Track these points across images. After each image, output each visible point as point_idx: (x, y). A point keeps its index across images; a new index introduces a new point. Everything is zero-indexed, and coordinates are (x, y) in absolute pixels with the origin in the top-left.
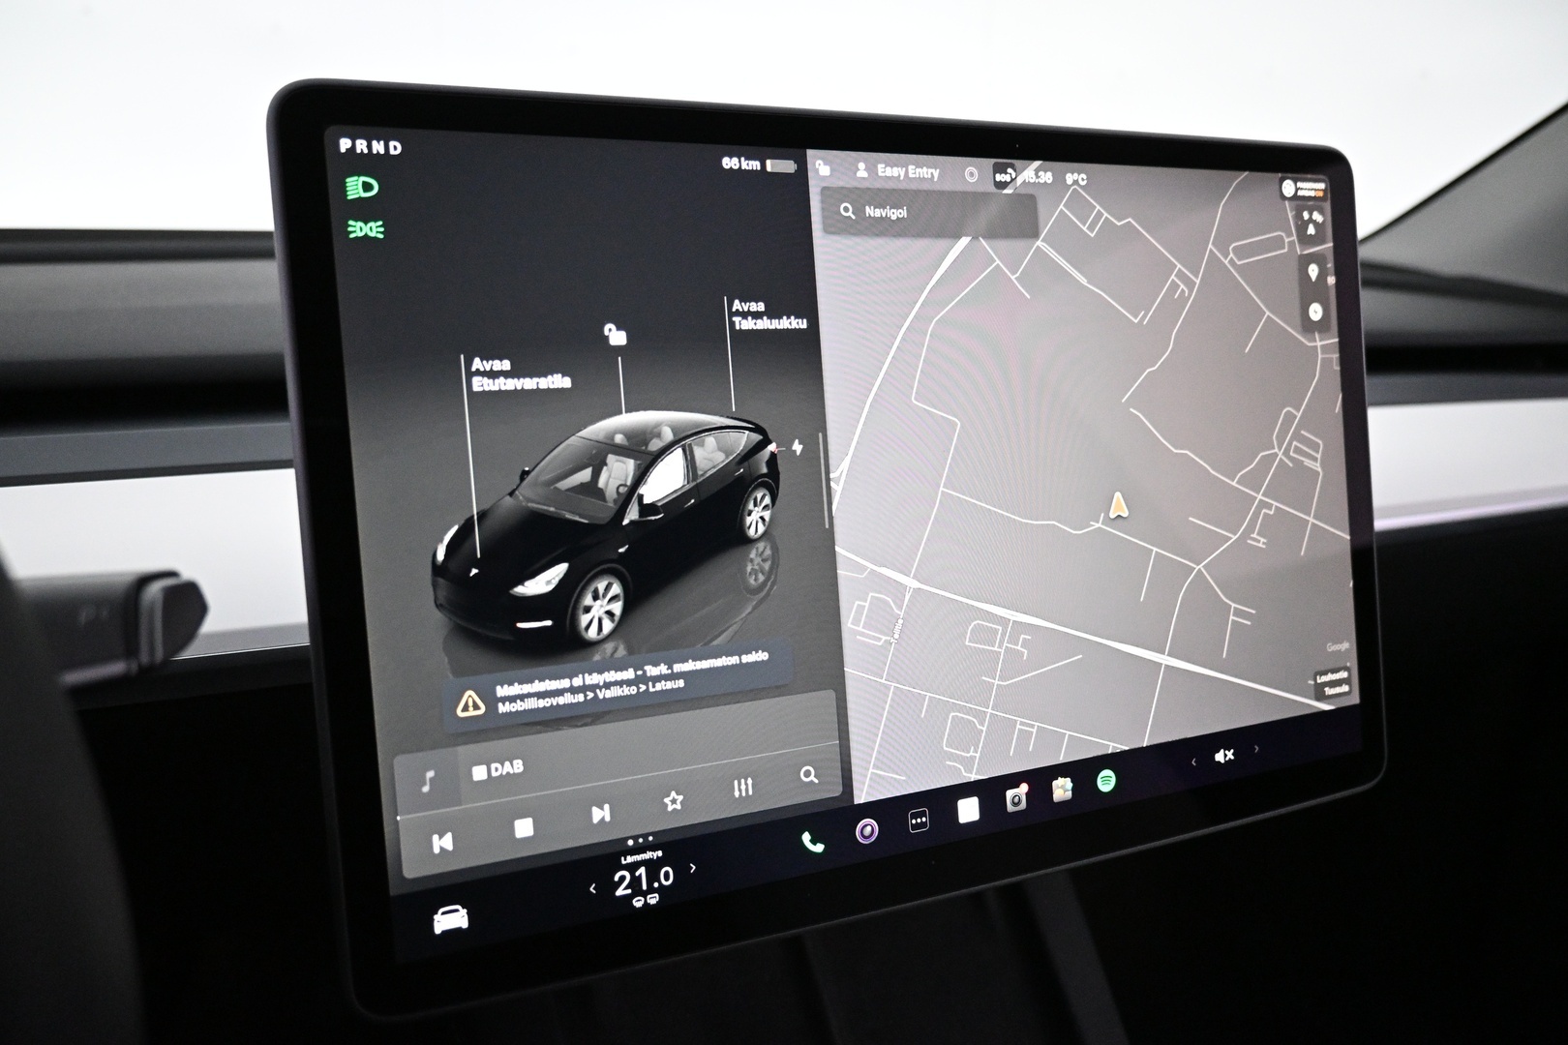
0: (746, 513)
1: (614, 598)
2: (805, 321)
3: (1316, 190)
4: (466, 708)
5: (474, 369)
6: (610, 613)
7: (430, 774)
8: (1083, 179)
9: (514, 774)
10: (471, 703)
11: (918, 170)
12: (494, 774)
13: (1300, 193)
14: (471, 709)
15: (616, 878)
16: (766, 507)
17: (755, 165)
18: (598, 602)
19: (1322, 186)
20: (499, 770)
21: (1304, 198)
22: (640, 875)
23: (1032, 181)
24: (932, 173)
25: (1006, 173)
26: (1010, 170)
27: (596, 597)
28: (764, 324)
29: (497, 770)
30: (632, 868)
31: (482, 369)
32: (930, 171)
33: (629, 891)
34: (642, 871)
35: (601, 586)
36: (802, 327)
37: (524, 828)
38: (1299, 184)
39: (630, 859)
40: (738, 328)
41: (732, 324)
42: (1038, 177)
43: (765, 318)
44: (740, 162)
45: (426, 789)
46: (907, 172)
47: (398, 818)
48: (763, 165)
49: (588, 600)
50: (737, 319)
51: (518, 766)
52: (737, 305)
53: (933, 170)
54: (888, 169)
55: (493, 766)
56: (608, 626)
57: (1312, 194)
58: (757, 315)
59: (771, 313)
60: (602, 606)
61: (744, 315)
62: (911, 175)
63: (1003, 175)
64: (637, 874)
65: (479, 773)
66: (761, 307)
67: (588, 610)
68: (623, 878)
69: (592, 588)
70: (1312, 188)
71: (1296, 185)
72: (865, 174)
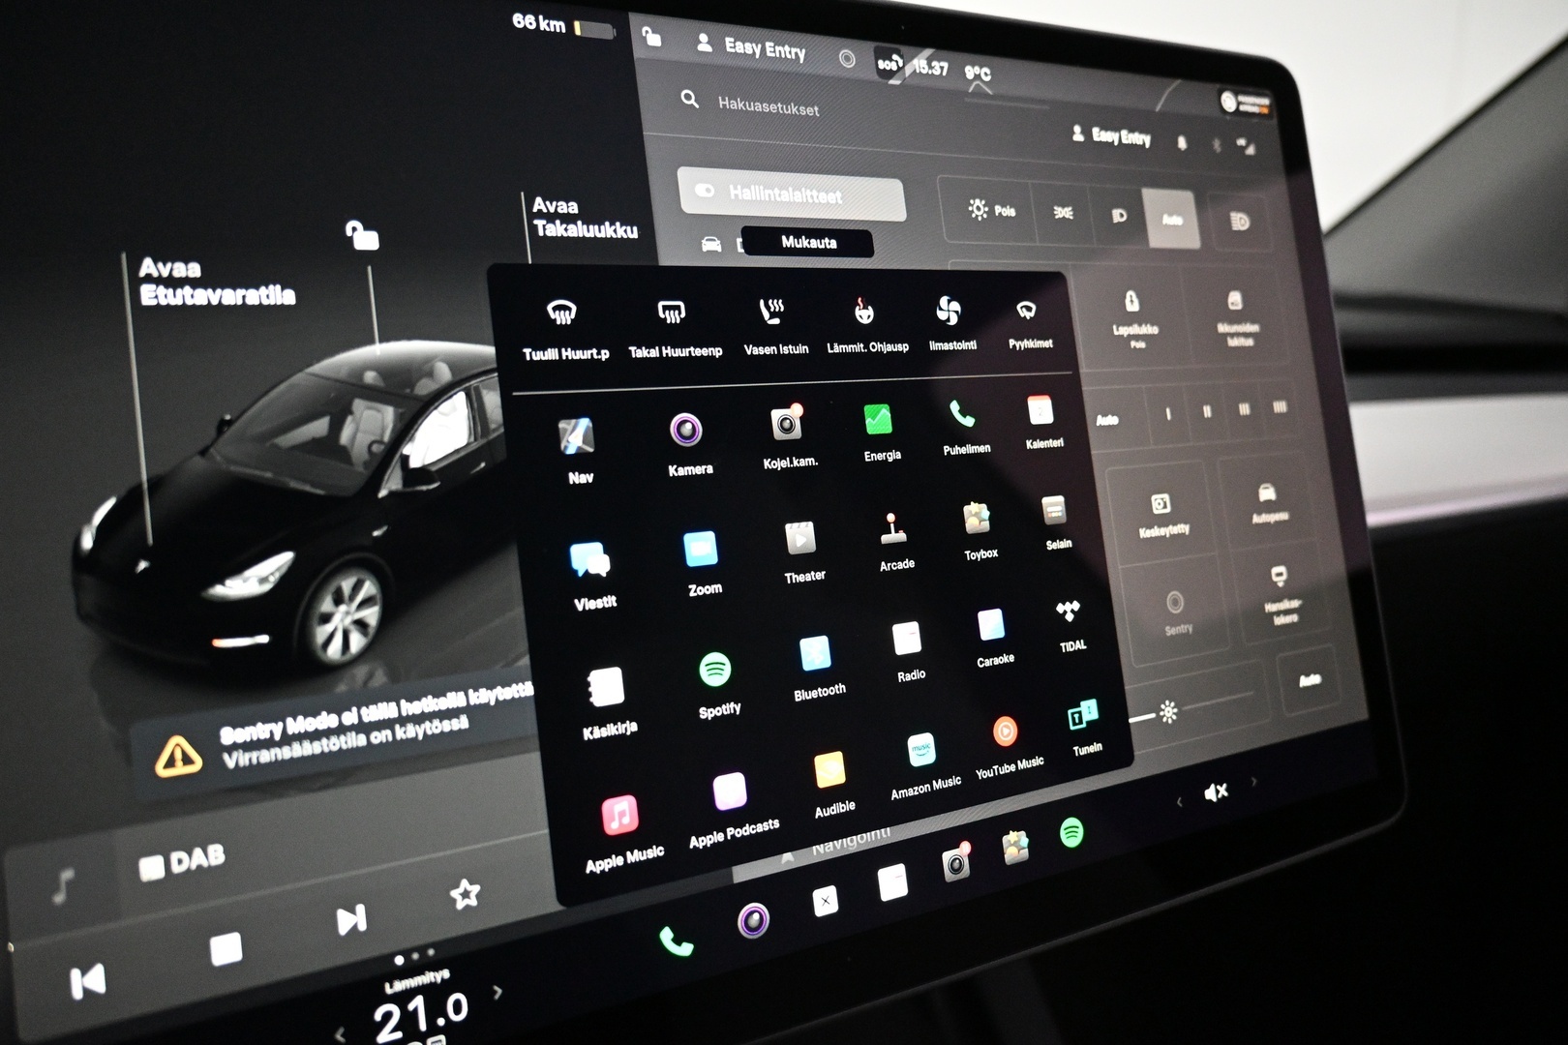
1: (367, 602)
2: (635, 229)
3: (1259, 105)
4: (170, 763)
5: (142, 274)
6: (361, 624)
7: (67, 875)
8: (986, 74)
9: (210, 867)
10: (178, 755)
11: (778, 48)
12: (176, 869)
13: (1242, 108)
14: (179, 763)
15: (378, 1016)
17: (559, 26)
18: (343, 608)
19: (1266, 101)
20: (183, 862)
21: (1247, 114)
22: (416, 1010)
23: (924, 72)
24: (796, 54)
25: (891, 60)
26: (895, 57)
27: (338, 600)
28: (577, 230)
29: (180, 862)
30: (403, 999)
31: (155, 274)
32: (794, 50)
33: (399, 1035)
34: (418, 1003)
35: (347, 585)
36: (631, 236)
37: (226, 949)
38: (1242, 98)
39: (400, 986)
40: (541, 233)
41: (534, 229)
42: (931, 67)
43: (579, 223)
44: (537, 21)
45: (59, 898)
46: (763, 50)
47: (11, 947)
48: (570, 27)
49: (326, 605)
50: (539, 223)
51: (216, 855)
52: (539, 204)
53: (798, 50)
54: (739, 44)
55: (175, 856)
56: (357, 642)
57: (1255, 110)
58: (568, 219)
59: (588, 217)
60: (347, 613)
61: (551, 218)
62: (769, 54)
63: (887, 62)
64: (411, 1007)
65: (151, 868)
66: (573, 208)
67: (326, 618)
68: (388, 1016)
69: (332, 588)
70: (1255, 104)
71: (1237, 99)
72: (709, 49)
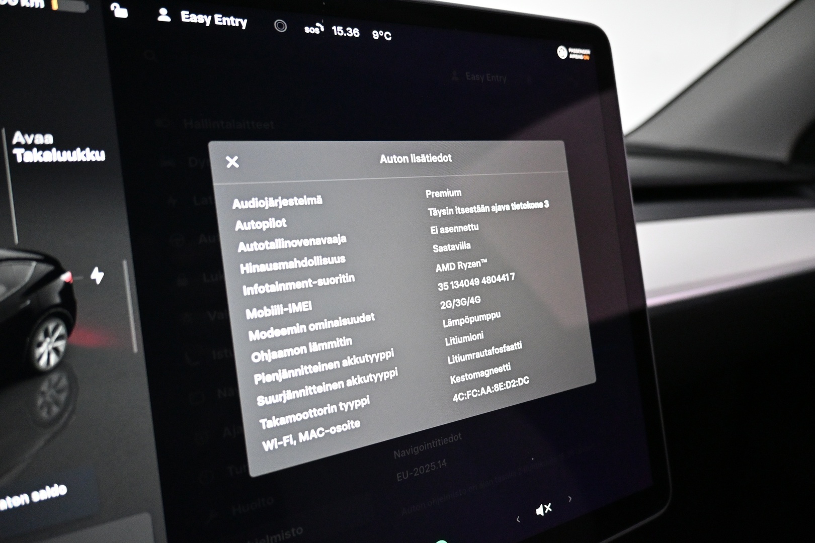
0: (35, 344)
2: (103, 153)
3: (583, 55)
8: (388, 36)
11: (225, 19)
13: (571, 56)
16: (60, 338)
17: (38, 3)
19: (588, 52)
21: (576, 60)
23: (341, 34)
24: (240, 22)
25: (315, 27)
26: (318, 24)
28: (52, 156)
32: (237, 20)
36: (99, 159)
38: (571, 50)
40: (19, 160)
41: (13, 157)
42: (345, 32)
43: (54, 150)
46: (213, 20)
48: (48, 4)
50: (18, 152)
52: (18, 137)
53: (241, 20)
54: (193, 16)
57: (581, 57)
58: (43, 148)
59: (60, 145)
61: (28, 147)
62: (217, 23)
63: (312, 28)
66: (49, 139)
70: (580, 54)
71: (568, 50)
72: (168, 19)
